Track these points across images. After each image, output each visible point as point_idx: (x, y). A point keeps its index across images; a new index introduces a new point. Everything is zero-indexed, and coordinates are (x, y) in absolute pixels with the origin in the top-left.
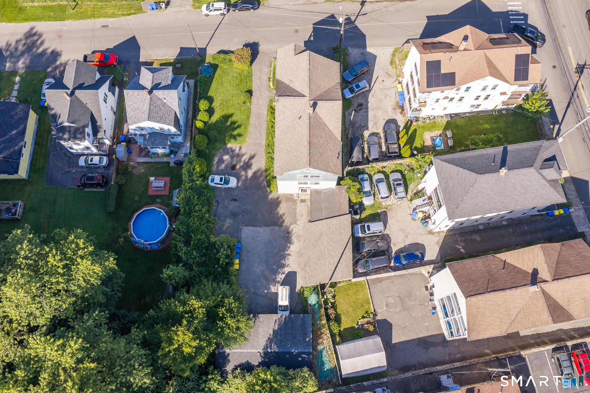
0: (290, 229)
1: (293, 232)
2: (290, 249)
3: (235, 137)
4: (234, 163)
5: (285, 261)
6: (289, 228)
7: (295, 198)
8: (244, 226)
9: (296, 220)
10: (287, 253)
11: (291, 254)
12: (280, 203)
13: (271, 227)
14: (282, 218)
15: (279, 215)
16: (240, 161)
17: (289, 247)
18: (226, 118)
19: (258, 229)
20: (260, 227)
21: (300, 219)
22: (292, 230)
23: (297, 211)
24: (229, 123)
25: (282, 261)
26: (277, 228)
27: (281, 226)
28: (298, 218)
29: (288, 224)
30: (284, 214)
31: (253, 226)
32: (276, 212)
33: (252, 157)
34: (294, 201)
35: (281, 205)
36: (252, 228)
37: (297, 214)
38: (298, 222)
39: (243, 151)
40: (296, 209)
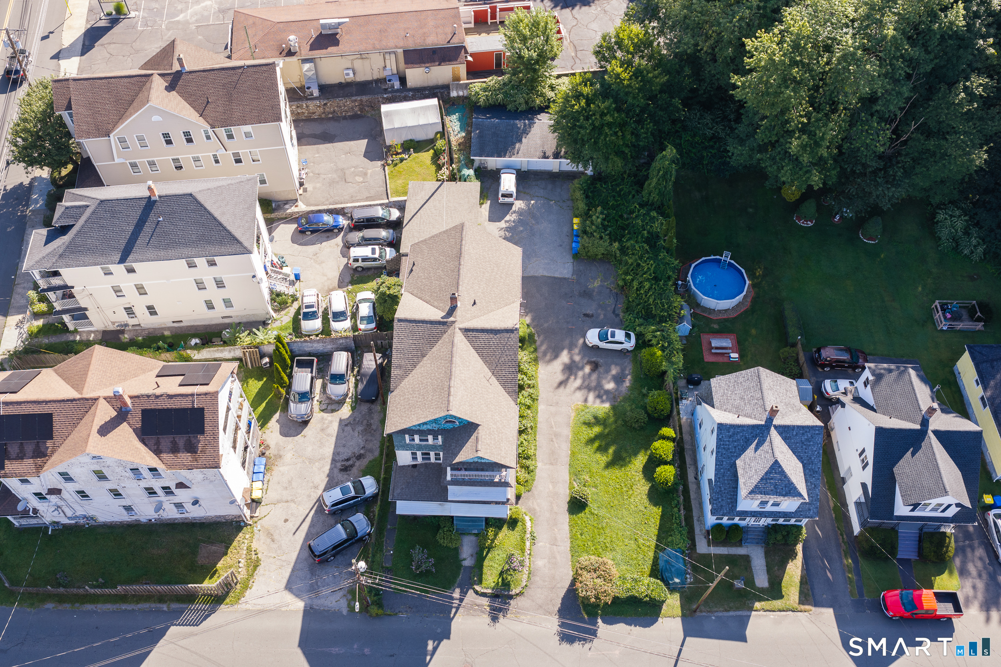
5: (505, 233)
8: (568, 278)
19: (546, 273)
20: (542, 276)
24: (612, 449)
25: (510, 234)
31: (555, 278)
36: (557, 275)
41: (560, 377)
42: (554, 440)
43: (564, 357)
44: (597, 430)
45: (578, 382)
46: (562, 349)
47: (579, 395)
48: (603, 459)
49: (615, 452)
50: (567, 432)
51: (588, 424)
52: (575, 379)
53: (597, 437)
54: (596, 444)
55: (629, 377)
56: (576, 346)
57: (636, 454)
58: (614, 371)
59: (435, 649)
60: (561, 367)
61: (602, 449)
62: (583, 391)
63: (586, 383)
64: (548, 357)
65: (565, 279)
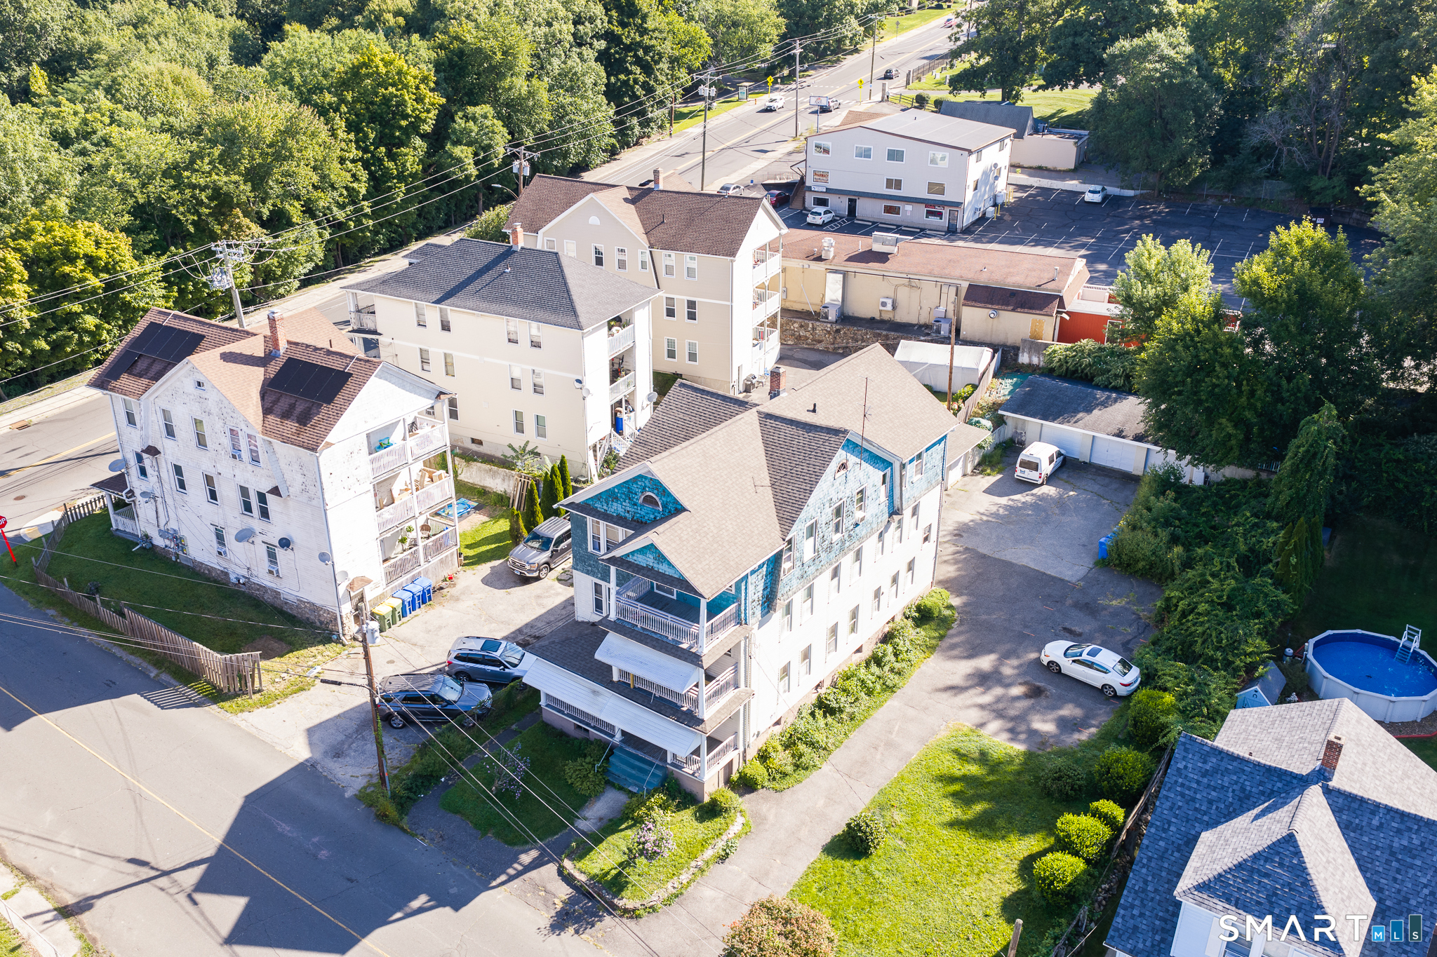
0: (950, 537)
2: (973, 518)
3: (983, 758)
4: (1024, 703)
5: (998, 510)
6: (951, 540)
8: (1069, 581)
10: (985, 517)
11: (975, 512)
12: (944, 581)
13: (997, 555)
14: (955, 558)
20: (1024, 566)
25: (1006, 512)
26: (985, 551)
27: (968, 549)
30: (949, 561)
31: (1044, 573)
32: (964, 572)
36: (1051, 571)
41: (957, 680)
42: (880, 749)
43: (985, 662)
44: (974, 769)
45: (987, 699)
46: (991, 652)
47: (975, 715)
48: (953, 811)
49: (985, 812)
50: (913, 750)
51: (962, 756)
52: (984, 693)
53: (964, 779)
54: (956, 787)
55: (1093, 730)
56: (1018, 657)
57: (1024, 832)
58: (1068, 711)
59: (421, 910)
60: (969, 671)
61: (961, 798)
62: (986, 713)
63: (1001, 706)
64: (955, 652)
65: (1062, 580)
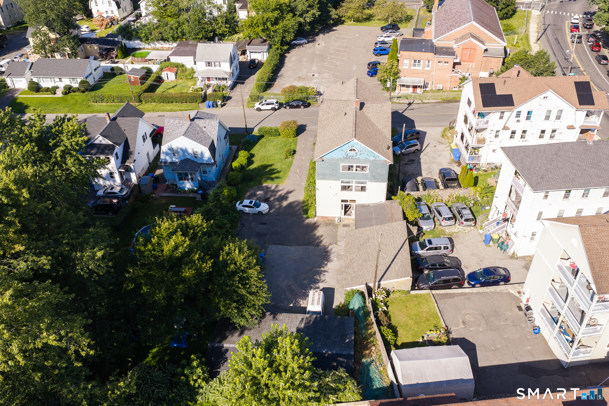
0: (329, 249)
1: (332, 252)
2: (328, 266)
3: (272, 179)
4: (268, 196)
5: (320, 277)
6: (328, 247)
7: (336, 223)
8: (272, 244)
9: (337, 241)
10: (322, 269)
11: (328, 271)
12: (318, 226)
13: (305, 247)
14: (320, 239)
15: (316, 237)
16: (275, 195)
17: (326, 264)
18: (265, 167)
19: (289, 247)
20: (292, 246)
21: (342, 240)
22: (331, 249)
23: (338, 233)
24: (268, 170)
25: (315, 277)
26: (312, 247)
27: (318, 245)
28: (339, 239)
29: (327, 244)
30: (322, 236)
31: (283, 245)
32: (313, 234)
33: (289, 192)
34: (336, 226)
35: (319, 229)
36: (280, 247)
37: (338, 236)
38: (339, 243)
39: (280, 188)
40: (337, 232)
41: (290, 195)
43: (285, 203)
45: (279, 193)
46: (286, 206)
48: (273, 167)
51: (277, 178)
54: (275, 171)
60: (289, 199)
62: (277, 190)
63: (274, 193)
65: (275, 244)
